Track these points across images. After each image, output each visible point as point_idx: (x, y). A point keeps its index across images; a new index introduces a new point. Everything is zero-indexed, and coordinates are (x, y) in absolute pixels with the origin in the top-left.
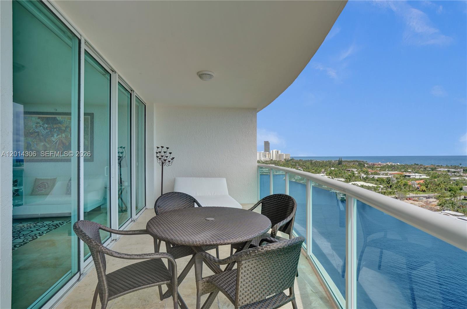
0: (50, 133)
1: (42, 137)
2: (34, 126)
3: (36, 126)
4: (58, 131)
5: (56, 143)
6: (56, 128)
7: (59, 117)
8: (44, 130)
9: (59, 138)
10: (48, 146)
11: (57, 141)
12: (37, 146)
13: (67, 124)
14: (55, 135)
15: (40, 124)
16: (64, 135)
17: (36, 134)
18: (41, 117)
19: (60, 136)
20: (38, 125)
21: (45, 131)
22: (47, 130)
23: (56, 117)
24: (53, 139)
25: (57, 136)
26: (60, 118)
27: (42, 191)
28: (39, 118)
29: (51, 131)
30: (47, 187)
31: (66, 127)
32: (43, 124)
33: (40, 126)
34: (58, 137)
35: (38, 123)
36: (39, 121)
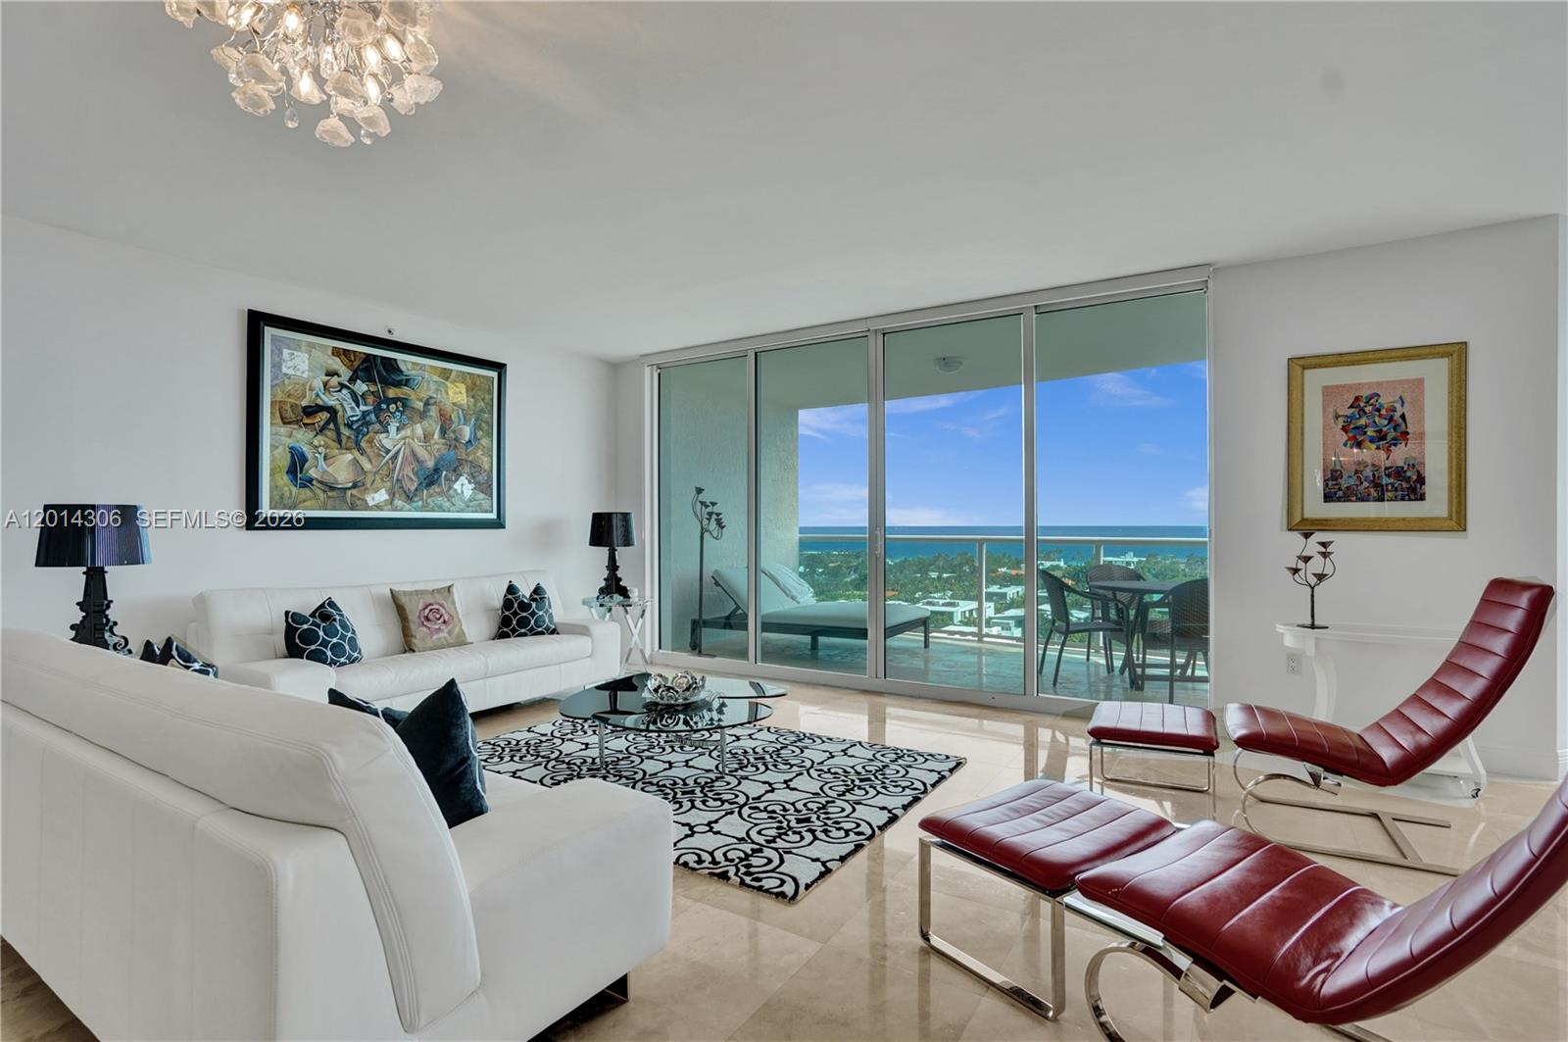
0: (373, 416)
1: (345, 431)
2: (318, 384)
3: (325, 385)
4: (402, 413)
5: (395, 457)
6: (395, 400)
7: (404, 361)
8: (354, 405)
9: (404, 438)
10: (367, 466)
11: (399, 450)
12: (328, 466)
13: (428, 389)
14: (392, 428)
15: (339, 376)
16: (419, 430)
17: (325, 415)
18: (346, 352)
19: (407, 432)
20: (334, 380)
21: (358, 406)
22: (366, 405)
23: (395, 360)
24: (387, 444)
25: (398, 429)
26: (410, 366)
27: (441, 635)
28: (336, 352)
29: (378, 410)
30: (446, 617)
31: (428, 400)
32: (352, 380)
33: (342, 386)
34: (403, 433)
35: (331, 374)
36: (336, 364)
